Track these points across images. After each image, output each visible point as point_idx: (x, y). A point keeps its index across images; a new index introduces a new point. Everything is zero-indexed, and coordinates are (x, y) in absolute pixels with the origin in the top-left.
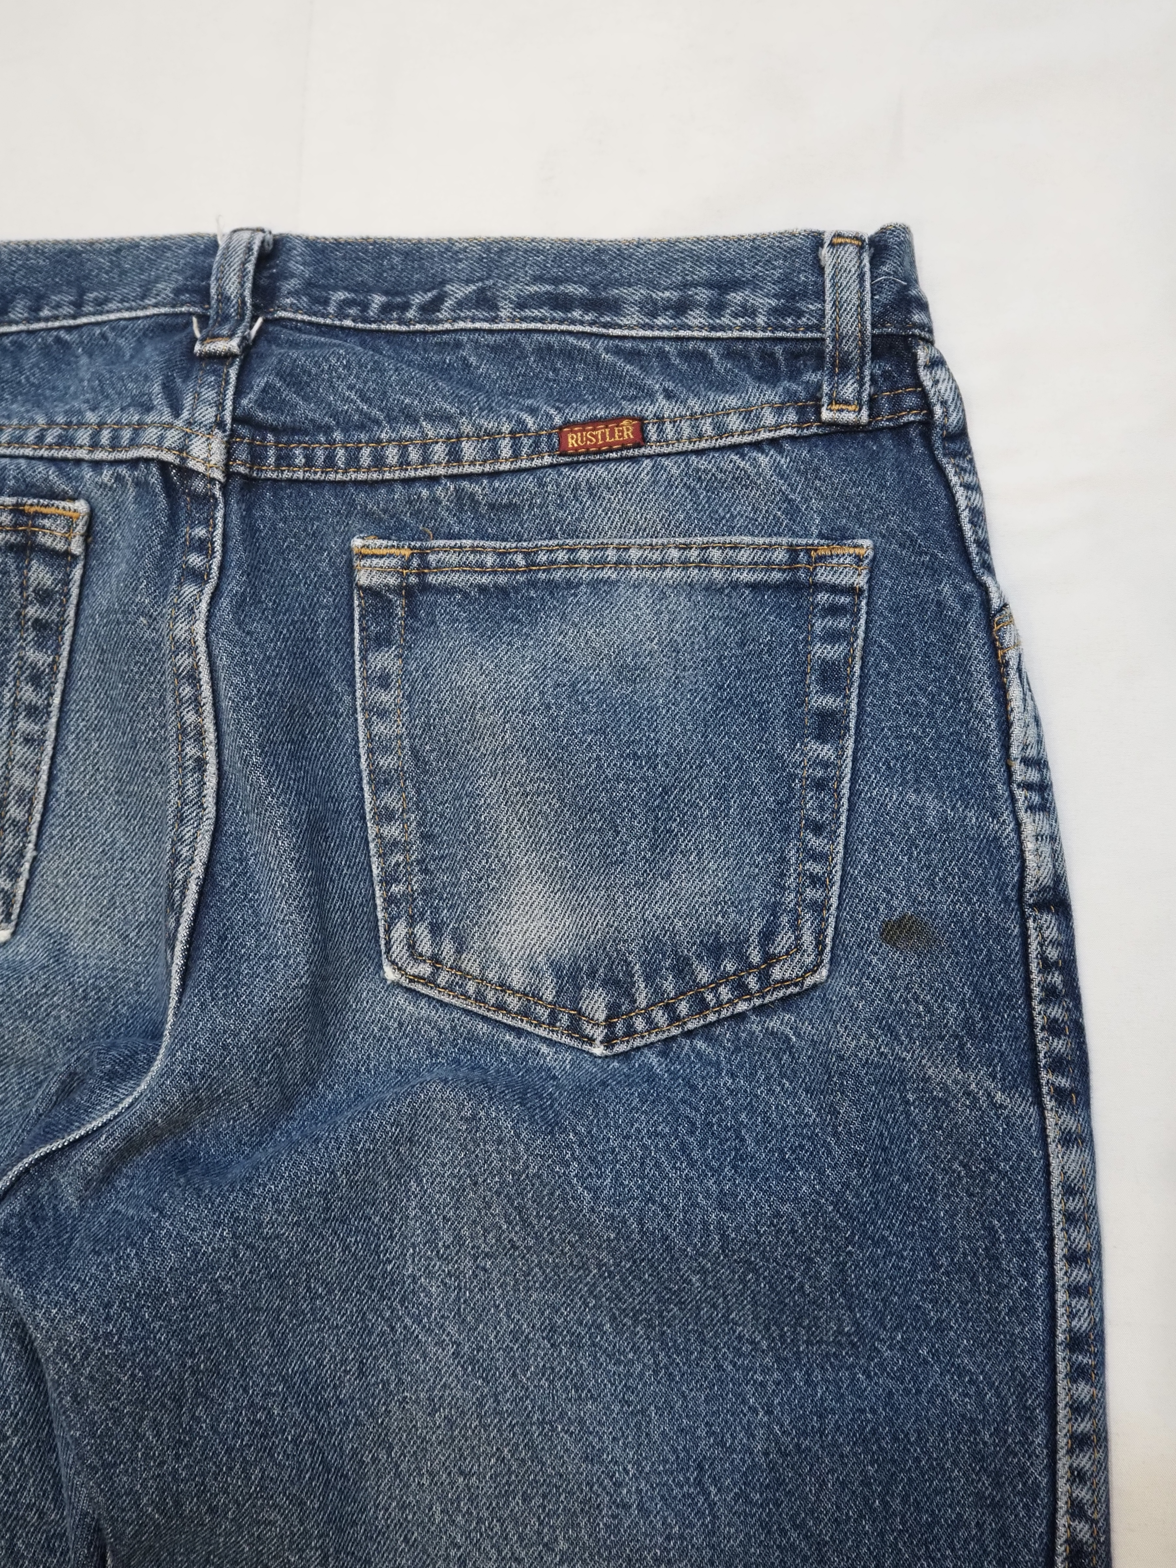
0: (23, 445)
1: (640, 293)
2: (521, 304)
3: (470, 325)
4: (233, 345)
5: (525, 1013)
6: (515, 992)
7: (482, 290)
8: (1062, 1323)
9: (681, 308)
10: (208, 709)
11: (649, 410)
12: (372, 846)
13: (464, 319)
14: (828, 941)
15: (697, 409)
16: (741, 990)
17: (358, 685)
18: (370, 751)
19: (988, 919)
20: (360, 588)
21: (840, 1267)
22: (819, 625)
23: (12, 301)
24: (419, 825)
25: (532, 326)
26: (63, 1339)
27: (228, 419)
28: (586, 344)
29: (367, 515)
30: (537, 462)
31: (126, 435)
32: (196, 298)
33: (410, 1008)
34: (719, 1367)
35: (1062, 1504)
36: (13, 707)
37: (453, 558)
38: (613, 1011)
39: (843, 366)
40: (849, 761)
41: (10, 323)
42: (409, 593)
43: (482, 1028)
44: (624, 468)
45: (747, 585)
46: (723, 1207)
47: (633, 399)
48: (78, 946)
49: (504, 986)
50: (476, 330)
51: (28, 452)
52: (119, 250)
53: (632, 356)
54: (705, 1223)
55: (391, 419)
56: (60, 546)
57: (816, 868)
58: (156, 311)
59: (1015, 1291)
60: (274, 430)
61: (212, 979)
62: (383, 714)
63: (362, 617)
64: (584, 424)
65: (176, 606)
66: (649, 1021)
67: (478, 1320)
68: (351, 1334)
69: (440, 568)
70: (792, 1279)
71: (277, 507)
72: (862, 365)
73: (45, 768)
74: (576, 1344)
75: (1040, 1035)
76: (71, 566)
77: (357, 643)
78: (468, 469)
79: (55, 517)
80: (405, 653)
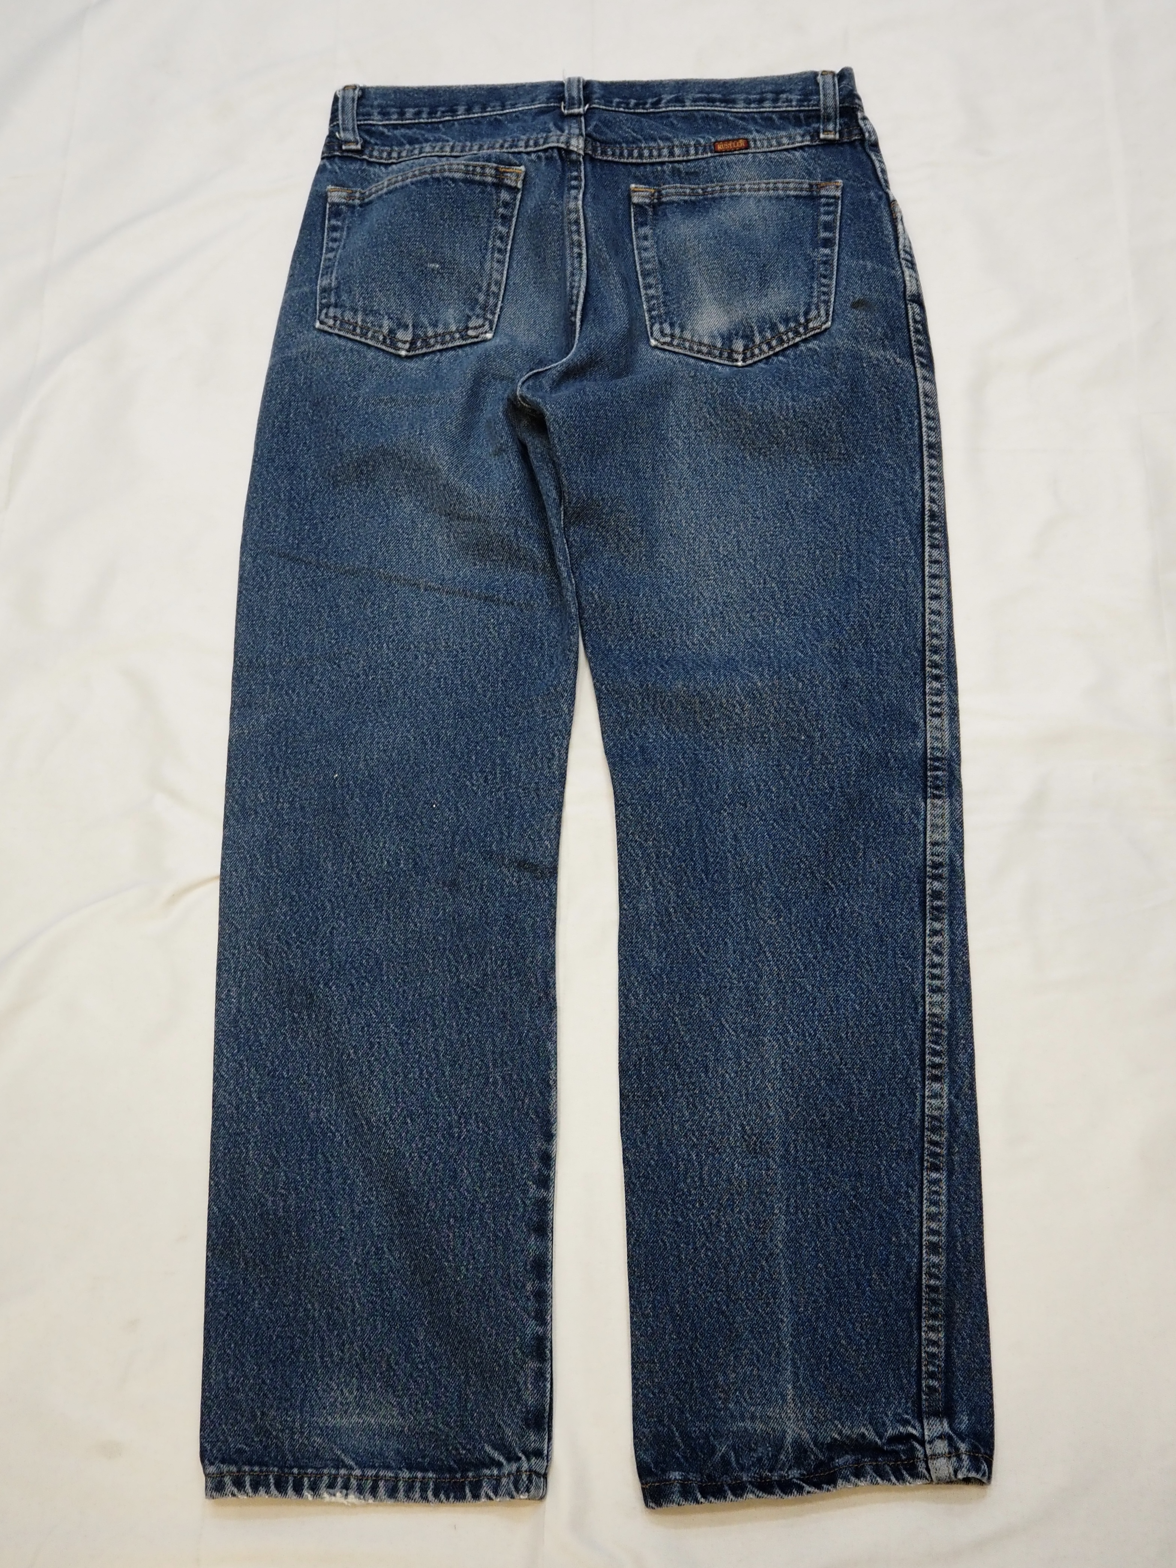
0: (494, 148)
1: (744, 96)
2: (695, 101)
3: (673, 108)
4: (581, 110)
5: (709, 353)
6: (705, 345)
7: (677, 97)
8: (925, 438)
9: (761, 101)
10: (583, 234)
11: (750, 137)
12: (643, 298)
13: (671, 107)
14: (831, 313)
15: (770, 136)
16: (797, 333)
17: (634, 240)
18: (641, 264)
19: (892, 302)
20: (634, 204)
21: (839, 424)
22: (822, 209)
23: (473, 106)
24: (663, 289)
25: (700, 108)
27: (584, 133)
28: (723, 114)
29: (635, 176)
30: (705, 156)
31: (541, 141)
32: (556, 99)
33: (662, 355)
34: (793, 471)
35: (927, 498)
36: (492, 248)
37: (673, 191)
38: (746, 348)
39: (828, 119)
40: (836, 254)
41: (474, 113)
42: (653, 206)
43: (692, 361)
44: (741, 156)
45: (793, 196)
46: (794, 400)
47: (744, 133)
48: (521, 339)
49: (700, 344)
50: (676, 110)
51: (498, 151)
52: (517, 87)
53: (742, 119)
54: (787, 406)
55: (645, 139)
56: (513, 184)
57: (825, 289)
58: (540, 106)
59: (907, 429)
60: (599, 141)
62: (646, 249)
63: (635, 216)
64: (724, 142)
65: (569, 198)
66: (761, 350)
67: (697, 456)
70: (821, 429)
71: (602, 169)
72: (836, 118)
73: (505, 272)
74: (736, 464)
75: (914, 343)
76: (517, 193)
77: (633, 225)
78: (677, 159)
79: (511, 173)
80: (654, 227)
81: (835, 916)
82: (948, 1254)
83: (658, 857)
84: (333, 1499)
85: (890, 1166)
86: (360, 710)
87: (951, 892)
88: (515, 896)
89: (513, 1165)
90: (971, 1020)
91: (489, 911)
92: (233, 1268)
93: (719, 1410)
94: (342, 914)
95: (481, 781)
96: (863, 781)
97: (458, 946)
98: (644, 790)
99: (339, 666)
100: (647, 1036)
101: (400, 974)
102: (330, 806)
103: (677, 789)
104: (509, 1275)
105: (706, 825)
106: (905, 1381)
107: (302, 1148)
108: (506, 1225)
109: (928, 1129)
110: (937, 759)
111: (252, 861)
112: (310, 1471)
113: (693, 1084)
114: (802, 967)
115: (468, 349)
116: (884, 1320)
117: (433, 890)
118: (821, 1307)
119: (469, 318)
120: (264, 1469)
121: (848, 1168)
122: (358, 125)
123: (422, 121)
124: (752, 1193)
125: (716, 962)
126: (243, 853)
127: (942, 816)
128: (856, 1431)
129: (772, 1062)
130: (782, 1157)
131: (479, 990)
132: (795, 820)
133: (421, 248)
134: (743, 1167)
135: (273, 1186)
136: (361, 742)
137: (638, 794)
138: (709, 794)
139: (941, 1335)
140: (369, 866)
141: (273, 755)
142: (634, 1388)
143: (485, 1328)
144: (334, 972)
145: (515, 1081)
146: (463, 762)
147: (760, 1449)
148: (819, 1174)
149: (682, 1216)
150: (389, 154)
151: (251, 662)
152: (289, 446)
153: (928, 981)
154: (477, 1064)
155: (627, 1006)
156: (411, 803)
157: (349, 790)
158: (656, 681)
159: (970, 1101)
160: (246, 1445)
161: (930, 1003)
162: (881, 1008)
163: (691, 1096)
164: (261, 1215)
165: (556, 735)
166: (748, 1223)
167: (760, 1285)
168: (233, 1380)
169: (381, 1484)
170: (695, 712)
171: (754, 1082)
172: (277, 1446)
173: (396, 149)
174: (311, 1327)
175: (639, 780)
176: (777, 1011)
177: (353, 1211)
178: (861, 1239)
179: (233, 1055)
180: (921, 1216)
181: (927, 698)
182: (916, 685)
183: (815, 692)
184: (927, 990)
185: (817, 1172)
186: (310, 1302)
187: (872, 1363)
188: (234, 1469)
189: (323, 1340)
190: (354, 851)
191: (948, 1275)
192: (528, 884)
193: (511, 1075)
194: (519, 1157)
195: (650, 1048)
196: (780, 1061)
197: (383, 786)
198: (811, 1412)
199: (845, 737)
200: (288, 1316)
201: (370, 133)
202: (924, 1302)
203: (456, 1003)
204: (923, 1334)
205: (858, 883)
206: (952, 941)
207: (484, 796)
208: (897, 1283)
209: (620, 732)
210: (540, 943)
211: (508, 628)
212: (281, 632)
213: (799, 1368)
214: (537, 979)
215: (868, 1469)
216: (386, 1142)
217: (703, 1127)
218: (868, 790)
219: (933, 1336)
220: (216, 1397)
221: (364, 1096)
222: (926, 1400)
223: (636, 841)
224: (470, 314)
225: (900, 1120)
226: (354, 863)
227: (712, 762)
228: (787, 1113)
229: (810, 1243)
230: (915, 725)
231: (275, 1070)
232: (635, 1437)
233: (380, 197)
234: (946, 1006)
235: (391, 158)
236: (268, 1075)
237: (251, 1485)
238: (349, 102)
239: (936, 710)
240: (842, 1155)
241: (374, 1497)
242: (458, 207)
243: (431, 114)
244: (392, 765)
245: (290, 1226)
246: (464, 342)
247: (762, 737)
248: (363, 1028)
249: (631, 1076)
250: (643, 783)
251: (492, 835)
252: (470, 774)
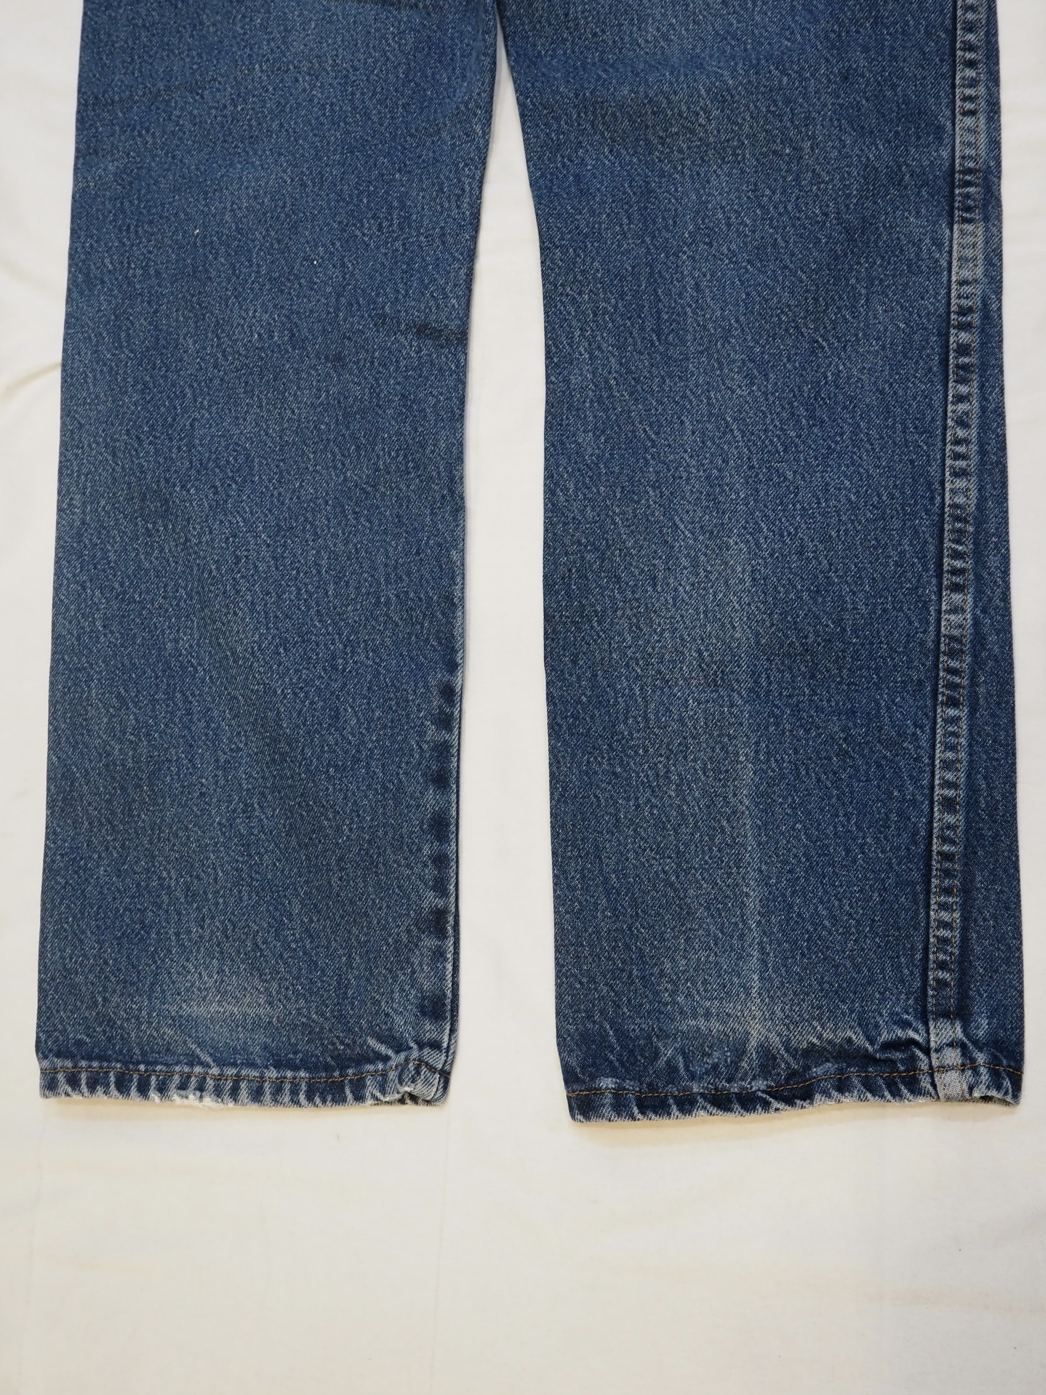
81: (826, 383)
82: (967, 813)
83: (595, 315)
84: (185, 1101)
85: (893, 701)
86: (227, 150)
87: (983, 344)
88: (414, 369)
89: (408, 701)
90: (1007, 512)
91: (381, 391)
92: (76, 828)
93: (667, 1004)
94: (205, 403)
95: (374, 229)
96: (868, 204)
97: (344, 435)
98: (577, 228)
99: (202, 97)
100: (579, 543)
101: (276, 474)
102: (189, 270)
103: (621, 225)
104: (402, 837)
105: (660, 272)
106: (906, 971)
107: (157, 685)
108: (398, 774)
109: (944, 653)
110: (970, 171)
111: (98, 341)
112: (159, 1068)
113: (637, 600)
114: (781, 449)
116: (880, 895)
117: (314, 367)
118: (798, 878)
120: (106, 1064)
121: (837, 704)
124: (711, 735)
125: (669, 446)
126: (87, 332)
127: (974, 245)
128: (840, 1034)
129: (739, 569)
130: (750, 690)
131: (369, 489)
132: (776, 260)
134: (699, 704)
135: (120, 731)
136: (227, 189)
137: (570, 232)
138: (664, 233)
139: (957, 915)
140: (237, 340)
141: (123, 211)
142: (557, 977)
143: (373, 900)
144: (193, 472)
145: (412, 600)
146: (351, 207)
147: (716, 1054)
148: (799, 711)
149: (621, 764)
151: (96, 98)
153: (948, 462)
154: (366, 580)
155: (553, 505)
156: (287, 261)
157: (212, 248)
158: (595, 87)
159: (1003, 616)
160: (88, 1036)
161: (951, 490)
162: (884, 498)
163: (635, 615)
164: (107, 766)
165: (466, 165)
166: (704, 773)
167: (719, 850)
168: (71, 959)
169: (243, 1085)
170: (647, 127)
171: (715, 594)
172: (122, 1038)
174: (166, 898)
175: (572, 215)
176: (747, 505)
177: (217, 761)
178: (852, 793)
179: (74, 576)
180: (933, 765)
181: (957, 91)
182: (943, 75)
183: (805, 88)
184: (947, 474)
185: (796, 709)
186: (165, 869)
187: (863, 949)
188: (69, 1064)
189: (179, 914)
190: (218, 323)
191: (967, 839)
192: (430, 355)
193: (407, 592)
194: (415, 691)
195: (582, 557)
196: (749, 568)
197: (253, 241)
198: (783, 1010)
199: (844, 147)
200: (138, 885)
202: (934, 873)
203: (343, 506)
204: (932, 913)
205: (858, 340)
206: (983, 409)
207: (378, 248)
208: (899, 848)
209: (549, 159)
210: (444, 428)
211: (410, 37)
212: (133, 59)
213: (768, 954)
214: (439, 473)
215: (855, 1081)
216: (254, 677)
217: (650, 655)
218: (873, 216)
219: (945, 916)
220: (53, 979)
221: (229, 621)
222: (933, 996)
223: (567, 295)
225: (908, 642)
226: (219, 338)
227: (668, 192)
228: (757, 634)
229: (785, 798)
230: (940, 129)
231: (124, 593)
232: (558, 1036)
234: (974, 494)
236: (117, 598)
237: (87, 1084)
239: (969, 106)
240: (829, 687)
241: (235, 1100)
244: (264, 214)
245: (141, 779)
247: (735, 154)
248: (228, 538)
249: (557, 592)
250: (576, 219)
251: (386, 294)
252: (361, 221)
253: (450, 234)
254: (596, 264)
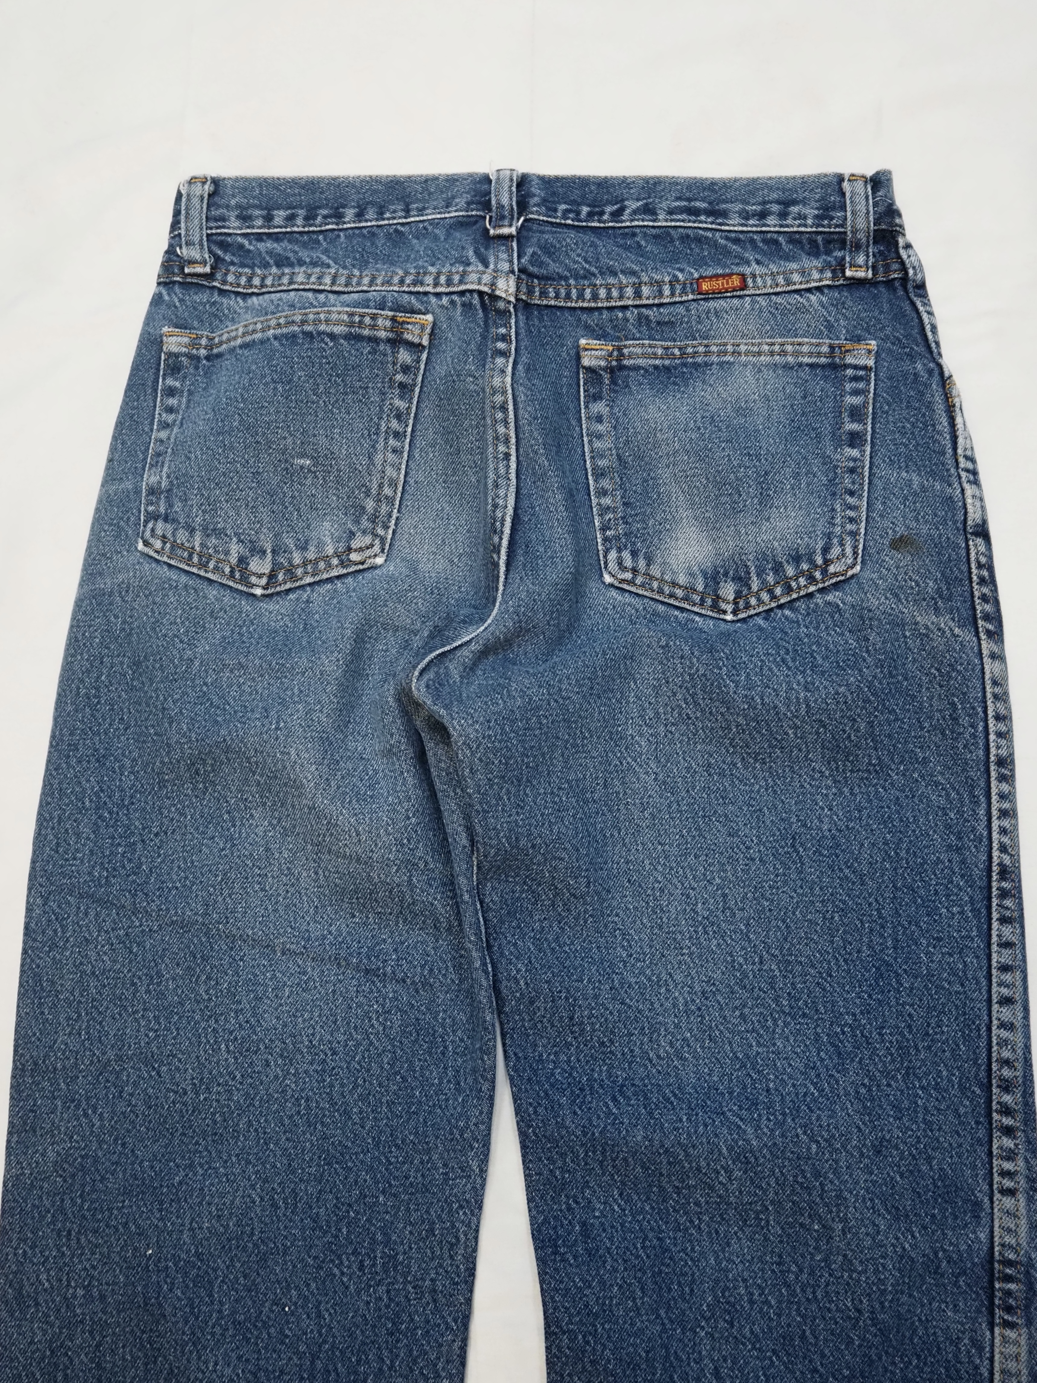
0: (391, 285)
1: (738, 207)
2: (671, 212)
3: (641, 223)
4: (513, 230)
5: (686, 599)
6: (680, 587)
7: (647, 204)
8: (993, 751)
9: (763, 215)
10: (512, 425)
11: (748, 270)
12: (594, 509)
13: (638, 220)
14: (860, 551)
15: (775, 270)
16: (812, 579)
17: (584, 422)
18: (592, 458)
19: (948, 538)
20: (584, 367)
21: (871, 724)
22: (848, 386)
23: (365, 209)
24: (622, 498)
25: (678, 224)
26: (467, 736)
27: (516, 269)
28: (709, 234)
29: (587, 327)
30: (685, 298)
31: (456, 278)
32: (479, 207)
33: (620, 598)
34: (802, 786)
35: (995, 845)
36: (386, 432)
37: (639, 351)
38: (738, 595)
39: (857, 247)
40: (868, 458)
41: (366, 221)
42: (611, 371)
43: (661, 608)
44: (735, 301)
45: (807, 365)
46: (807, 690)
47: (737, 264)
48: (424, 567)
49: (674, 584)
50: (644, 226)
51: (396, 288)
52: (426, 181)
53: (736, 241)
54: (797, 698)
55: (602, 273)
56: (416, 340)
57: (852, 514)
58: (457, 214)
59: (967, 736)
60: (537, 277)
61: (524, 565)
62: (599, 437)
63: (585, 384)
64: (711, 277)
65: (493, 370)
66: (759, 599)
67: (667, 762)
68: (601, 763)
69: (630, 357)
70: (844, 731)
71: (541, 320)
72: (868, 246)
73: (403, 467)
74: (722, 774)
75: (977, 601)
76: (422, 352)
77: (582, 398)
78: (645, 302)
79: (414, 324)
80: (612, 404)
86: (187, 1145)
95: (354, 1267)
96: (904, 1298)
98: (586, 1306)
99: (159, 1074)
102: (140, 1299)
103: (634, 1300)
105: (676, 1352)
110: (1009, 1263)
115: (350, 580)
119: (352, 534)
122: (208, 235)
123: (296, 229)
126: (17, 1368)
132: (805, 1358)
133: (285, 438)
136: (186, 1201)
138: (680, 1303)
141: (62, 1210)
146: (329, 1238)
150: (250, 279)
151: (36, 1064)
152: (100, 724)
156: (254, 1302)
157: (167, 1276)
158: (605, 1127)
165: (461, 1207)
170: (661, 1174)
173: (259, 271)
175: (580, 1290)
181: (995, 1162)
182: (979, 1140)
183: (836, 1161)
190: (172, 1371)
197: (215, 1270)
199: (878, 1233)
201: (224, 246)
209: (553, 1198)
211: (396, 1019)
212: (80, 1016)
218: (909, 1311)
224: (354, 529)
227: (684, 1250)
230: (978, 1204)
233: (232, 350)
235: (251, 286)
238: (196, 201)
239: (1008, 1183)
242: (338, 375)
243: (309, 218)
244: (229, 1240)
246: (345, 571)
247: (757, 1218)
250: (585, 1295)
251: (367, 1362)
252: (339, 1257)
253: (442, 1292)
254: (607, 1352)
